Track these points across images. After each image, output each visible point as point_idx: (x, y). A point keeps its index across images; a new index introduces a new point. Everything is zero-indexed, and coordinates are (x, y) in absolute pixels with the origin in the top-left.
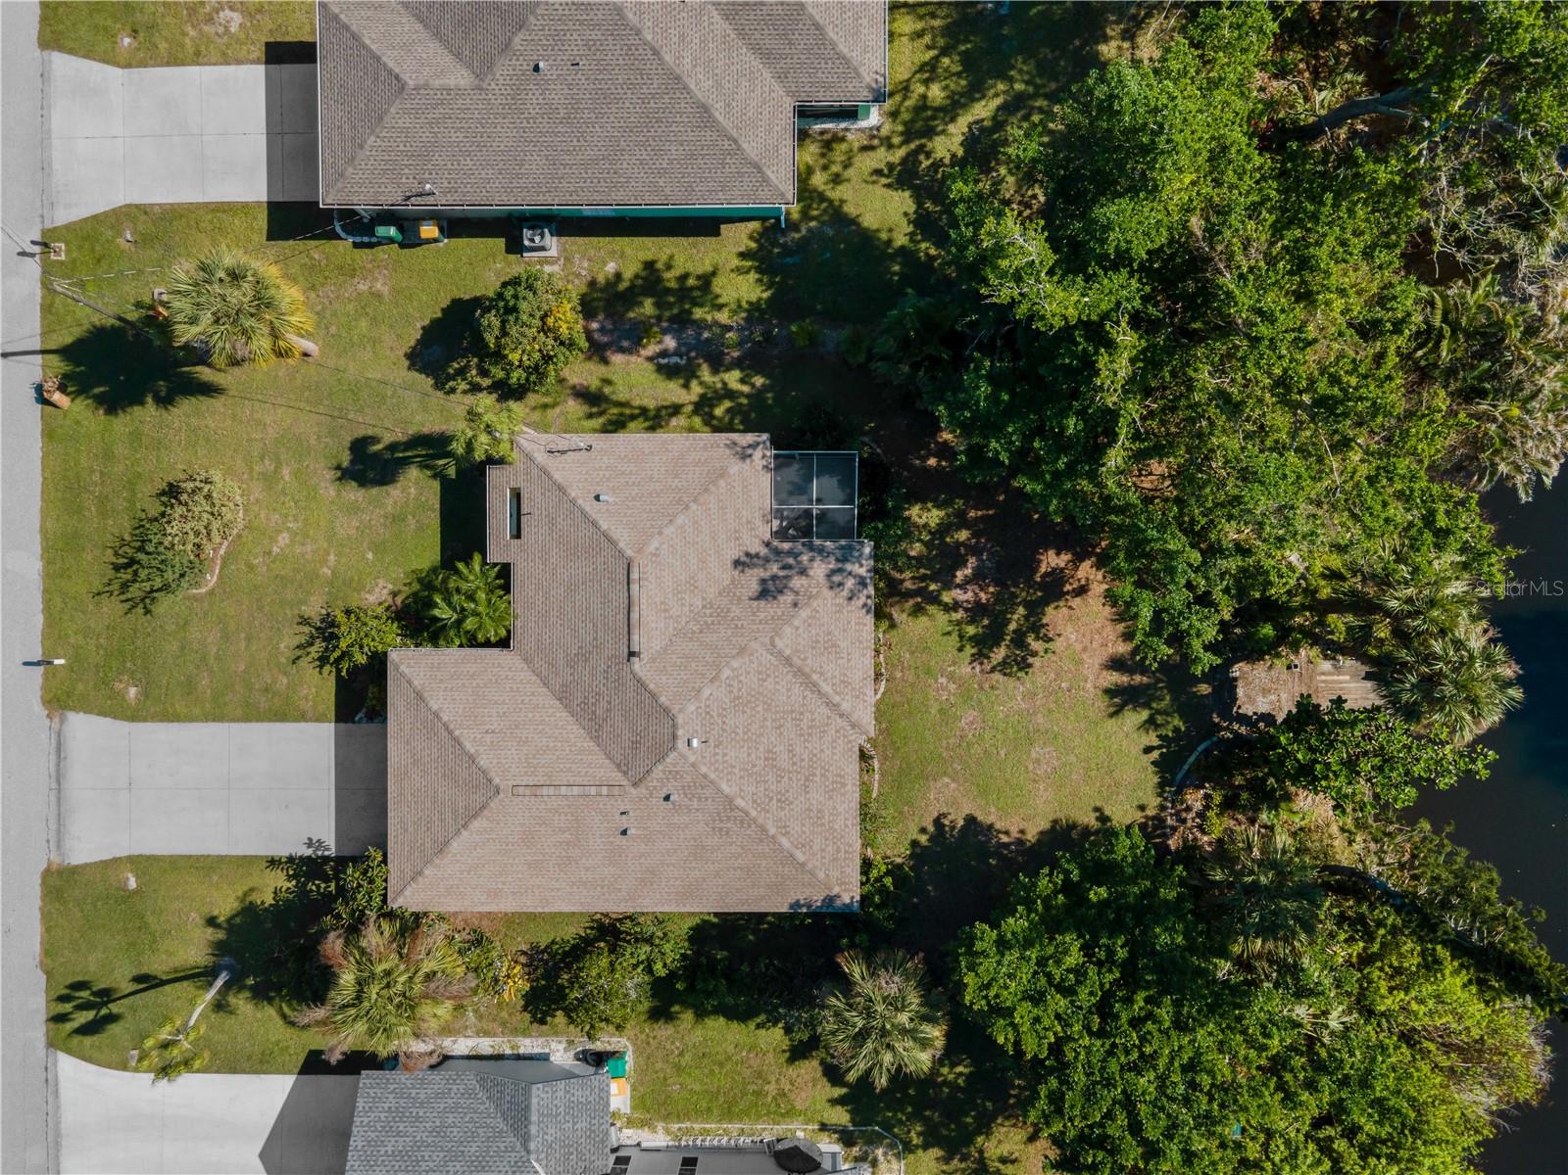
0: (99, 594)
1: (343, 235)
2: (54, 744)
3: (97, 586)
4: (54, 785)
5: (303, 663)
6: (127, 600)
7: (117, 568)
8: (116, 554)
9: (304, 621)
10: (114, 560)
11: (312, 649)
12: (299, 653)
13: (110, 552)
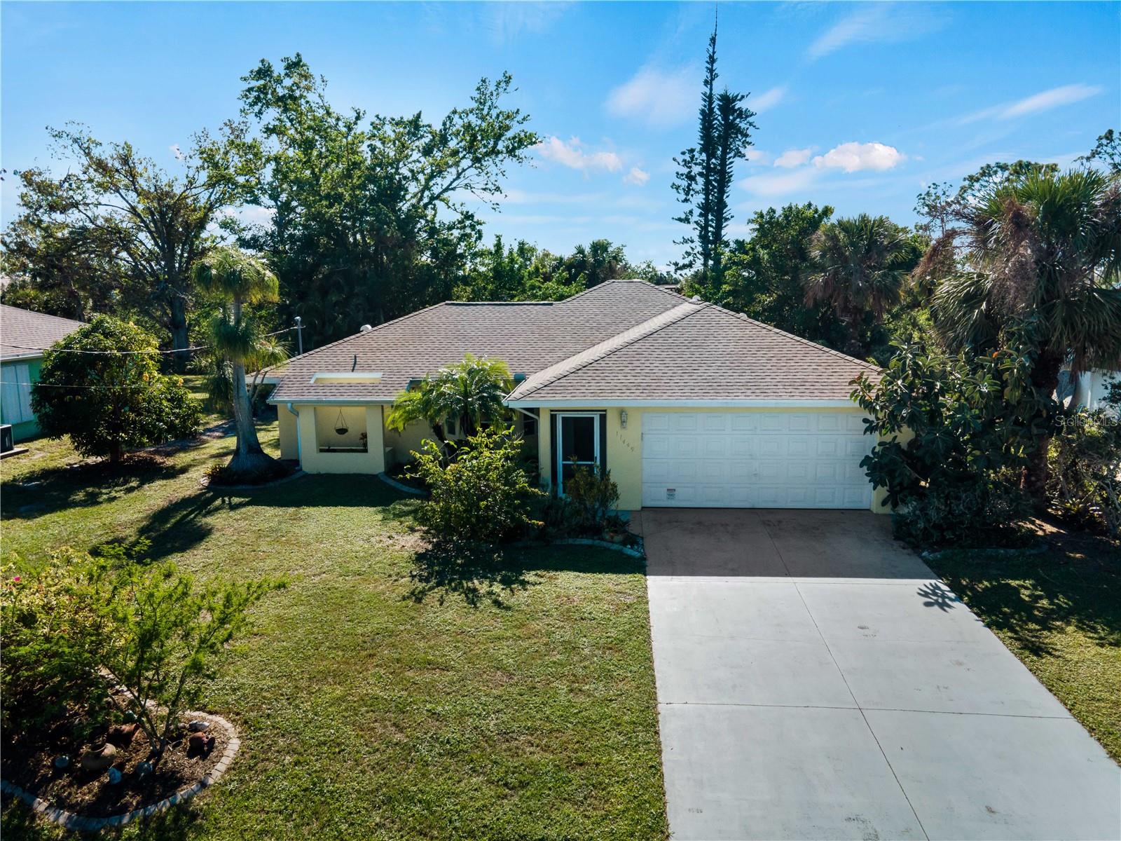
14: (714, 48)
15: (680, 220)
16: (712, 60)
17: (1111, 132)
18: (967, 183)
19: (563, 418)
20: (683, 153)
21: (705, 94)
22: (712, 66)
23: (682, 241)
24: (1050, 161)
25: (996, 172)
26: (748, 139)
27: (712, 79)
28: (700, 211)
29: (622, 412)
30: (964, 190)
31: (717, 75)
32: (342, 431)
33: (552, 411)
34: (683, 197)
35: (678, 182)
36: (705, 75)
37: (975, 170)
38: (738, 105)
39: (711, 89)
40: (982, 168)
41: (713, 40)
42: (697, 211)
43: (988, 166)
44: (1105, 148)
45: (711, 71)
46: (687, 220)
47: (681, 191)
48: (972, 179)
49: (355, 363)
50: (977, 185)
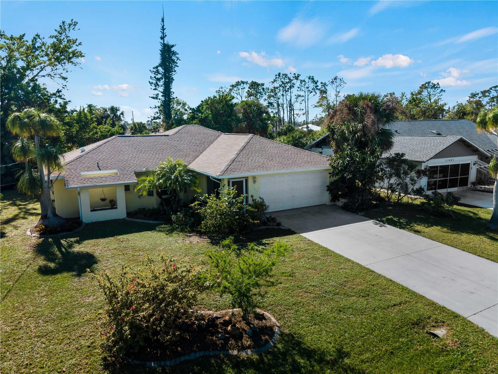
14: (163, 24)
15: (153, 98)
16: (163, 29)
17: (280, 73)
18: (231, 88)
19: (232, 182)
20: (154, 68)
21: (161, 43)
22: (163, 31)
23: (154, 107)
24: (262, 82)
25: (241, 84)
26: (177, 65)
27: (164, 37)
28: (162, 94)
29: (254, 178)
30: (231, 90)
31: (166, 36)
32: (103, 200)
33: (228, 179)
34: (153, 87)
35: (151, 81)
36: (161, 35)
37: (234, 83)
38: (173, 49)
39: (164, 41)
40: (236, 82)
41: (163, 20)
42: (161, 94)
43: (239, 82)
44: (278, 79)
45: (163, 33)
46: (156, 98)
47: (153, 85)
48: (233, 86)
49: (98, 166)
50: (235, 89)
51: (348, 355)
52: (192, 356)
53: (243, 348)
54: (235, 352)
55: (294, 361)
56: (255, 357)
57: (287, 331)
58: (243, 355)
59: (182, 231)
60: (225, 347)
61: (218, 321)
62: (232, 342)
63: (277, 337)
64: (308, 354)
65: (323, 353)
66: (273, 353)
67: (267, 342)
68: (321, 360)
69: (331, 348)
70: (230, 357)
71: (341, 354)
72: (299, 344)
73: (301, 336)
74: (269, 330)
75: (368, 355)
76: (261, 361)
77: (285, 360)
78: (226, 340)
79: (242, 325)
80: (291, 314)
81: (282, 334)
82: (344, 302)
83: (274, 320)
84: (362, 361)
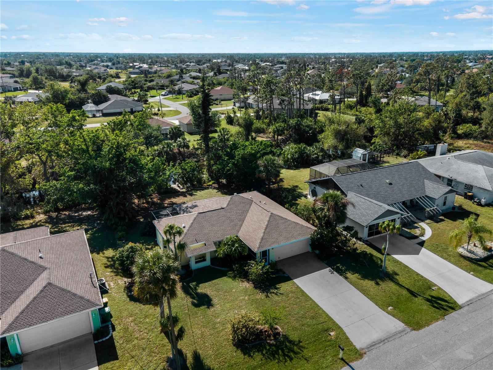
0: (306, 359)
1: (110, 335)
2: (373, 348)
3: (303, 362)
4: (386, 341)
5: (281, 291)
6: (301, 350)
7: (291, 359)
8: (286, 361)
9: (267, 296)
10: (289, 361)
11: (275, 292)
12: (279, 294)
13: (286, 364)
33: (260, 252)
49: (196, 240)
51: (301, 342)
52: (257, 343)
53: (271, 340)
54: (269, 341)
55: (286, 344)
56: (275, 343)
57: (284, 334)
58: (271, 342)
59: (240, 277)
60: (266, 340)
61: (263, 330)
62: (268, 338)
63: (281, 336)
64: (290, 342)
65: (294, 342)
66: (280, 342)
67: (278, 338)
68: (294, 344)
69: (297, 340)
70: (268, 343)
71: (300, 342)
72: (288, 338)
73: (289, 336)
74: (278, 334)
75: (308, 342)
76: (276, 344)
77: (283, 344)
78: (266, 337)
79: (270, 332)
80: (286, 327)
81: (283, 335)
82: (305, 322)
83: (280, 329)
84: (306, 344)
